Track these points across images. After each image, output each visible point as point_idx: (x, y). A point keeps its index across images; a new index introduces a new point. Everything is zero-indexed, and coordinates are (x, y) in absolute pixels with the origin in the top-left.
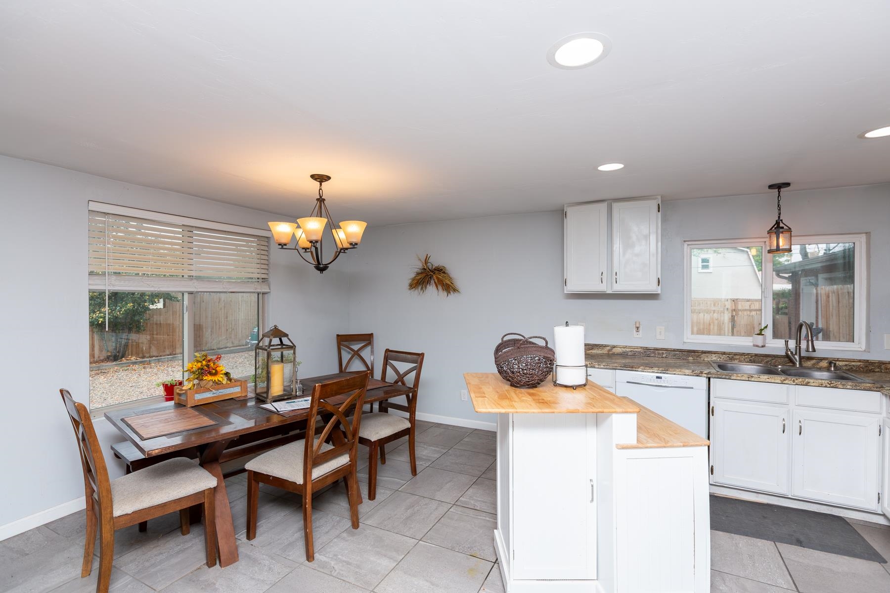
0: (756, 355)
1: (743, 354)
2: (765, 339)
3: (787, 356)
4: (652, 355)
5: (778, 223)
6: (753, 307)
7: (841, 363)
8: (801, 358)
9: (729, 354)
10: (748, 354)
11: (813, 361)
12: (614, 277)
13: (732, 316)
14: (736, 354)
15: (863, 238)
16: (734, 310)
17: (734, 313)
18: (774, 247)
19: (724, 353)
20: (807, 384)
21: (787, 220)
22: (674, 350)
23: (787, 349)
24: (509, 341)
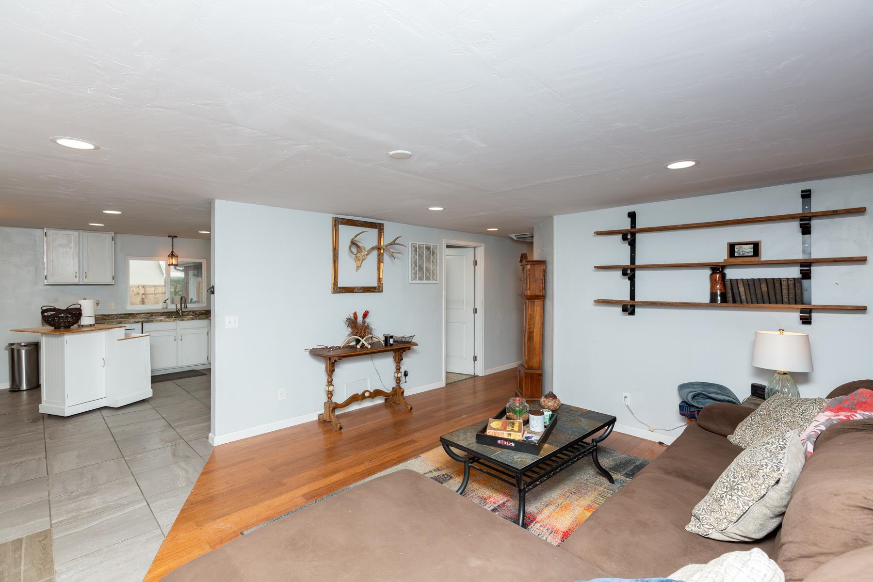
0: (163, 313)
1: (157, 313)
2: (167, 305)
3: (177, 311)
4: (107, 318)
5: (172, 253)
6: (157, 292)
7: (198, 312)
8: (182, 311)
9: (151, 313)
10: (159, 312)
11: (187, 312)
12: (85, 275)
13: (142, 299)
14: (154, 313)
15: (205, 260)
16: (144, 294)
17: (144, 296)
18: (171, 264)
19: (148, 313)
20: (184, 320)
21: (176, 252)
22: (121, 314)
23: (177, 308)
24: (45, 310)
